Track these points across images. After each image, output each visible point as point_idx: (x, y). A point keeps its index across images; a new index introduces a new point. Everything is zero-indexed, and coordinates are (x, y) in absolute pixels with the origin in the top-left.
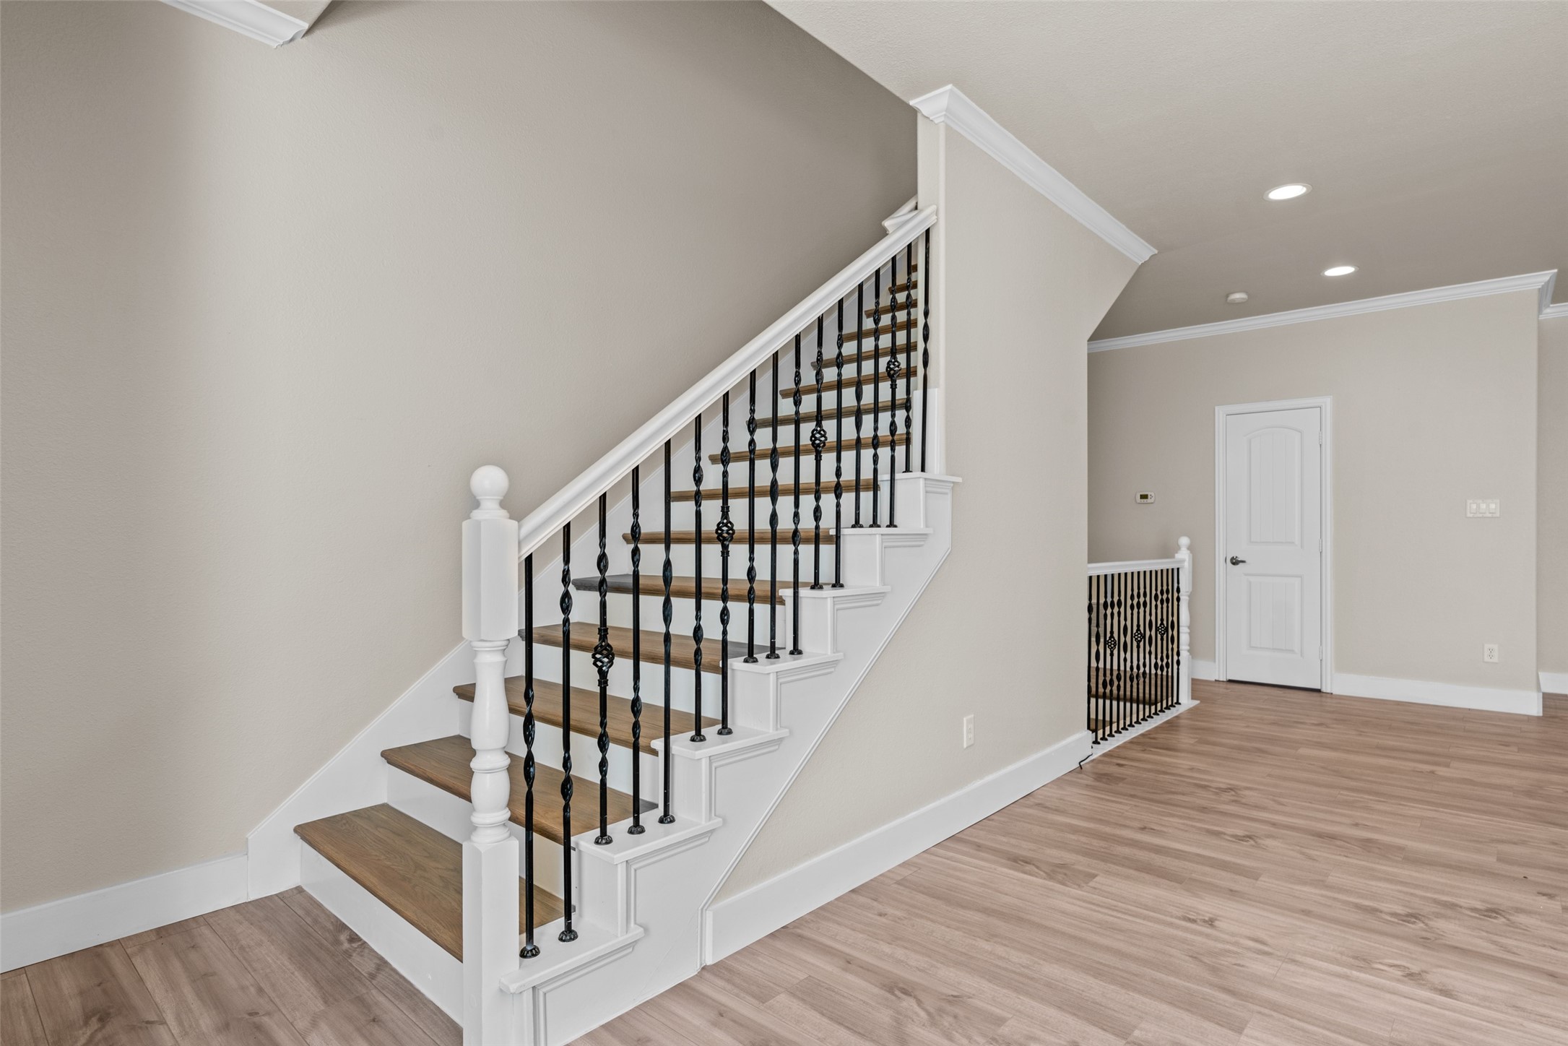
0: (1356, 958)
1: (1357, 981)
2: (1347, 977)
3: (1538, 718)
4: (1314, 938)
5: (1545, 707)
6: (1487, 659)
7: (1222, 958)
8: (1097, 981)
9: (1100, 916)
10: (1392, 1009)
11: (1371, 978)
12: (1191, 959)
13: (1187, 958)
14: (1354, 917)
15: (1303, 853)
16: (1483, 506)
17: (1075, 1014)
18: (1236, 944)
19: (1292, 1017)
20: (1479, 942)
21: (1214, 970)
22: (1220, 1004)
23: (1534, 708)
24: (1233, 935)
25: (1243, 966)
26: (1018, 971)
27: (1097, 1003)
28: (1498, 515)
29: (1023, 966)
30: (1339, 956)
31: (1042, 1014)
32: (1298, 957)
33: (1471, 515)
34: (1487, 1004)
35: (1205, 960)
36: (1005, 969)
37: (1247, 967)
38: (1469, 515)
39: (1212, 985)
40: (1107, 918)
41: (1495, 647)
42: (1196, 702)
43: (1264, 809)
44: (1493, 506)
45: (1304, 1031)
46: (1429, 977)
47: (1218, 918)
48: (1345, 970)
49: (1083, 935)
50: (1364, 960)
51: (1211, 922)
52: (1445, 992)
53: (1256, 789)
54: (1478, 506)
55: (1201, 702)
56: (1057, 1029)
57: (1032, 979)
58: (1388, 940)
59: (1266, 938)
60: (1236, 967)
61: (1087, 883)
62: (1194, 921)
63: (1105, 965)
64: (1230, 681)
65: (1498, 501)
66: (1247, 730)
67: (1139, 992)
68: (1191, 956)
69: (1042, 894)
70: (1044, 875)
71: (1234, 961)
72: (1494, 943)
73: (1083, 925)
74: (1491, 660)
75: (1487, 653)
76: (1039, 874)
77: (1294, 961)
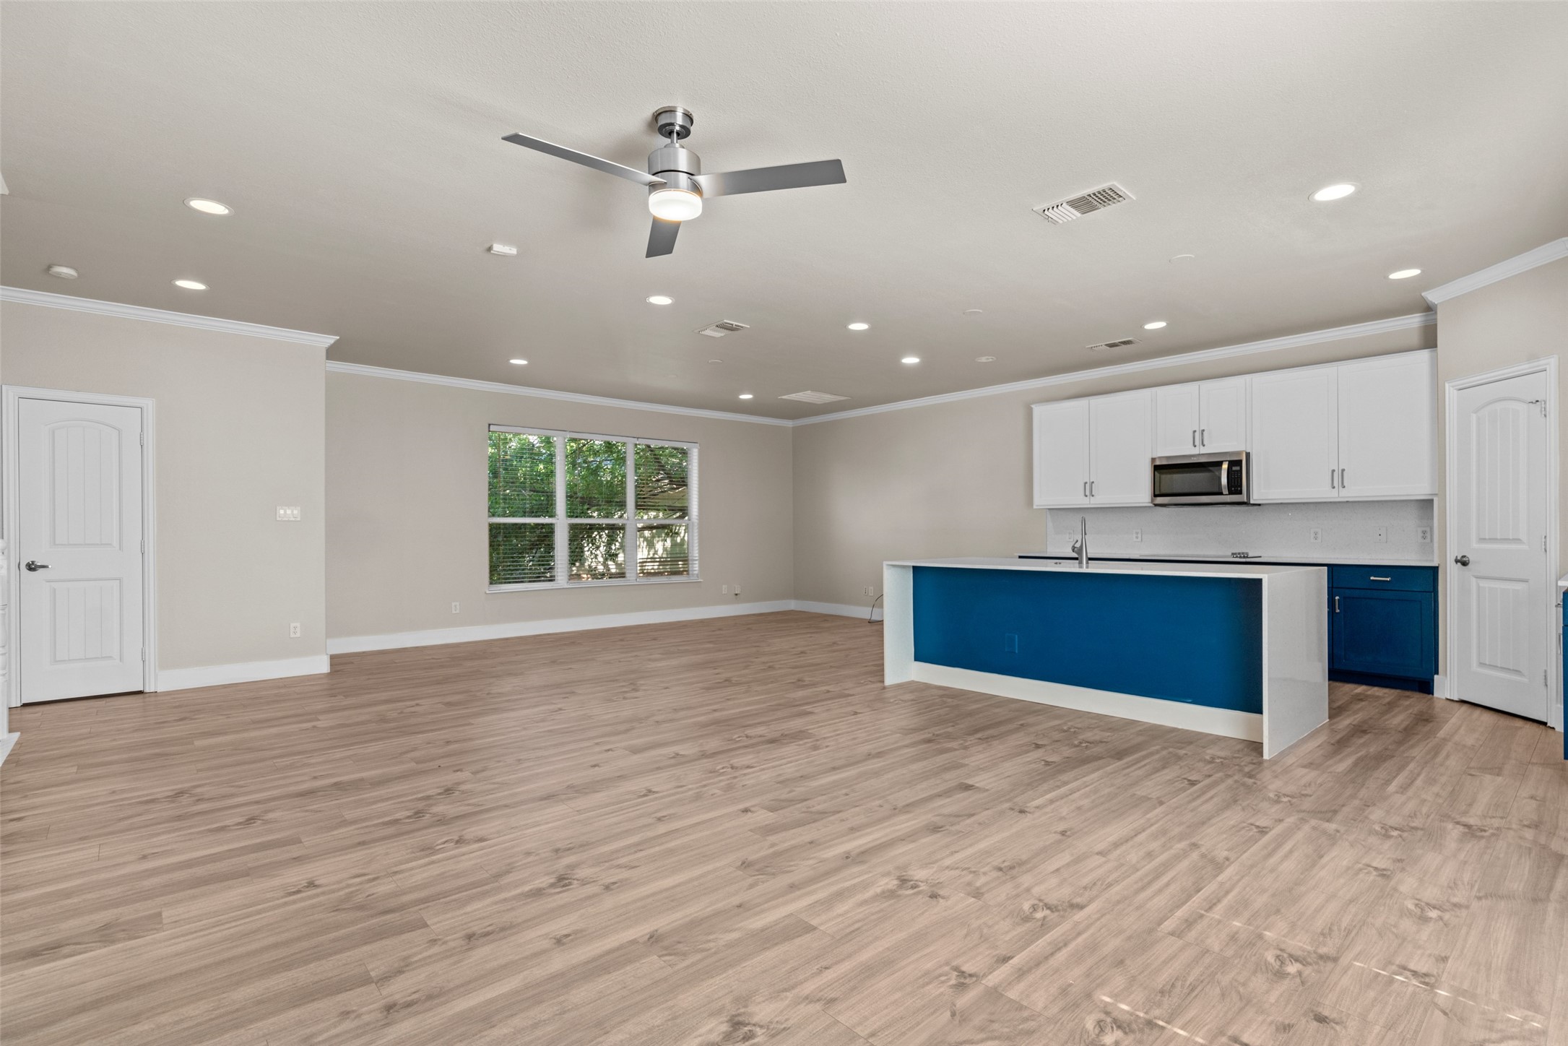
0: (423, 850)
1: (439, 861)
2: (433, 862)
3: (328, 673)
4: (387, 854)
5: (332, 665)
6: (292, 635)
7: (355, 898)
8: (293, 971)
9: (219, 935)
10: (473, 862)
11: (444, 855)
12: (336, 913)
13: (332, 914)
14: (391, 830)
15: (307, 811)
16: (289, 512)
17: (314, 1000)
18: (349, 886)
19: (439, 899)
20: (462, 808)
21: (361, 907)
22: (393, 922)
23: (322, 666)
24: (339, 882)
25: (373, 894)
26: (213, 1016)
27: (317, 982)
28: (299, 519)
29: (212, 1010)
30: (414, 855)
31: (289, 1020)
32: (395, 869)
33: (280, 519)
34: (502, 834)
35: (344, 906)
36: (197, 1025)
37: (377, 893)
38: (278, 519)
39: (372, 916)
40: (232, 931)
41: (298, 625)
42: (16, 735)
43: (232, 795)
44: (295, 512)
45: (455, 900)
46: (466, 837)
47: (315, 879)
48: (427, 859)
49: (226, 955)
50: (429, 848)
51: (311, 885)
52: (481, 840)
53: (206, 784)
54: (285, 512)
55: (22, 733)
56: (317, 1017)
57: (237, 1010)
58: (425, 832)
59: (364, 871)
60: (369, 898)
61: (161, 923)
62: (299, 892)
63: (281, 959)
64: (25, 705)
65: (299, 508)
66: (115, 743)
67: (336, 953)
68: (334, 911)
69: (126, 958)
70: (99, 944)
71: (364, 895)
72: (469, 805)
73: (214, 950)
74: (295, 636)
75: (292, 630)
76: (93, 947)
77: (396, 873)
